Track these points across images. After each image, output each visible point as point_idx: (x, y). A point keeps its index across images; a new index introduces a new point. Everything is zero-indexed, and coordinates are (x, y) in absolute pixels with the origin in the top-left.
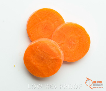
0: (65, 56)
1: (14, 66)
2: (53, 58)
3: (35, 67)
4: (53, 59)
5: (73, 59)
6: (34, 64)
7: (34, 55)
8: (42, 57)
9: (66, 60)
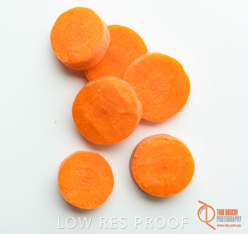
0: (144, 110)
1: (55, 122)
2: (122, 111)
3: (91, 125)
4: (124, 114)
5: (157, 117)
6: (91, 119)
7: (91, 103)
8: (105, 108)
9: (146, 118)
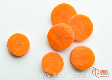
0: (75, 36)
1: (41, 41)
2: (67, 37)
3: (54, 42)
4: (67, 38)
5: (80, 39)
6: (54, 40)
7: (55, 34)
8: (60, 36)
9: (76, 39)
